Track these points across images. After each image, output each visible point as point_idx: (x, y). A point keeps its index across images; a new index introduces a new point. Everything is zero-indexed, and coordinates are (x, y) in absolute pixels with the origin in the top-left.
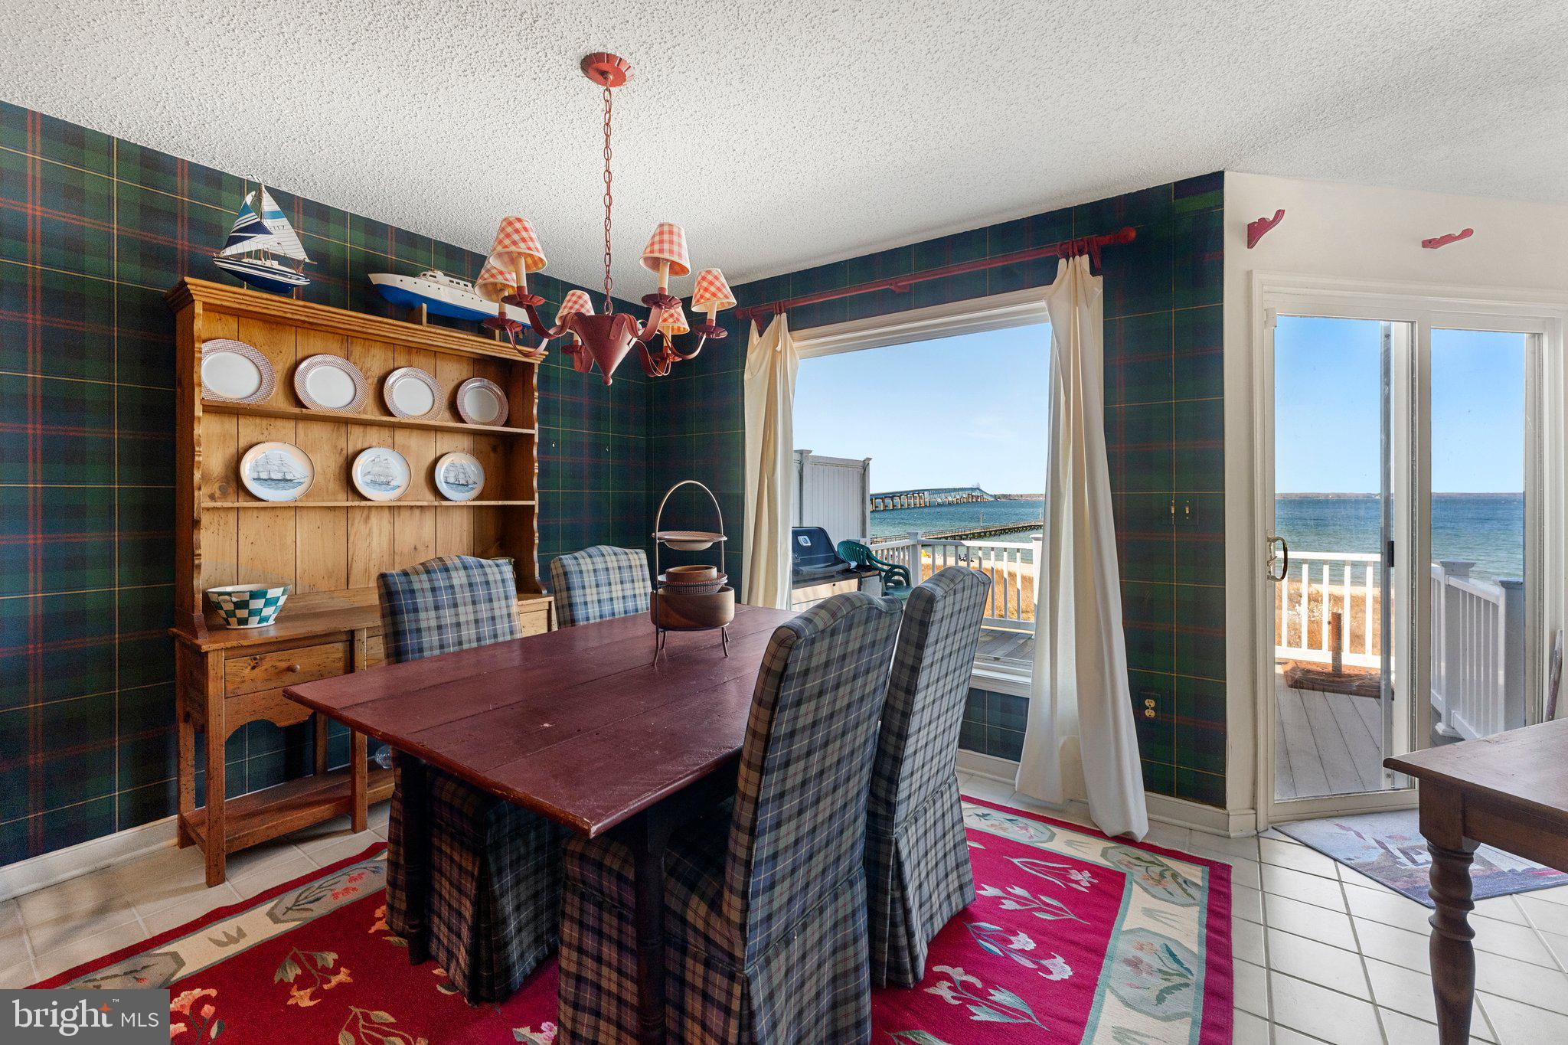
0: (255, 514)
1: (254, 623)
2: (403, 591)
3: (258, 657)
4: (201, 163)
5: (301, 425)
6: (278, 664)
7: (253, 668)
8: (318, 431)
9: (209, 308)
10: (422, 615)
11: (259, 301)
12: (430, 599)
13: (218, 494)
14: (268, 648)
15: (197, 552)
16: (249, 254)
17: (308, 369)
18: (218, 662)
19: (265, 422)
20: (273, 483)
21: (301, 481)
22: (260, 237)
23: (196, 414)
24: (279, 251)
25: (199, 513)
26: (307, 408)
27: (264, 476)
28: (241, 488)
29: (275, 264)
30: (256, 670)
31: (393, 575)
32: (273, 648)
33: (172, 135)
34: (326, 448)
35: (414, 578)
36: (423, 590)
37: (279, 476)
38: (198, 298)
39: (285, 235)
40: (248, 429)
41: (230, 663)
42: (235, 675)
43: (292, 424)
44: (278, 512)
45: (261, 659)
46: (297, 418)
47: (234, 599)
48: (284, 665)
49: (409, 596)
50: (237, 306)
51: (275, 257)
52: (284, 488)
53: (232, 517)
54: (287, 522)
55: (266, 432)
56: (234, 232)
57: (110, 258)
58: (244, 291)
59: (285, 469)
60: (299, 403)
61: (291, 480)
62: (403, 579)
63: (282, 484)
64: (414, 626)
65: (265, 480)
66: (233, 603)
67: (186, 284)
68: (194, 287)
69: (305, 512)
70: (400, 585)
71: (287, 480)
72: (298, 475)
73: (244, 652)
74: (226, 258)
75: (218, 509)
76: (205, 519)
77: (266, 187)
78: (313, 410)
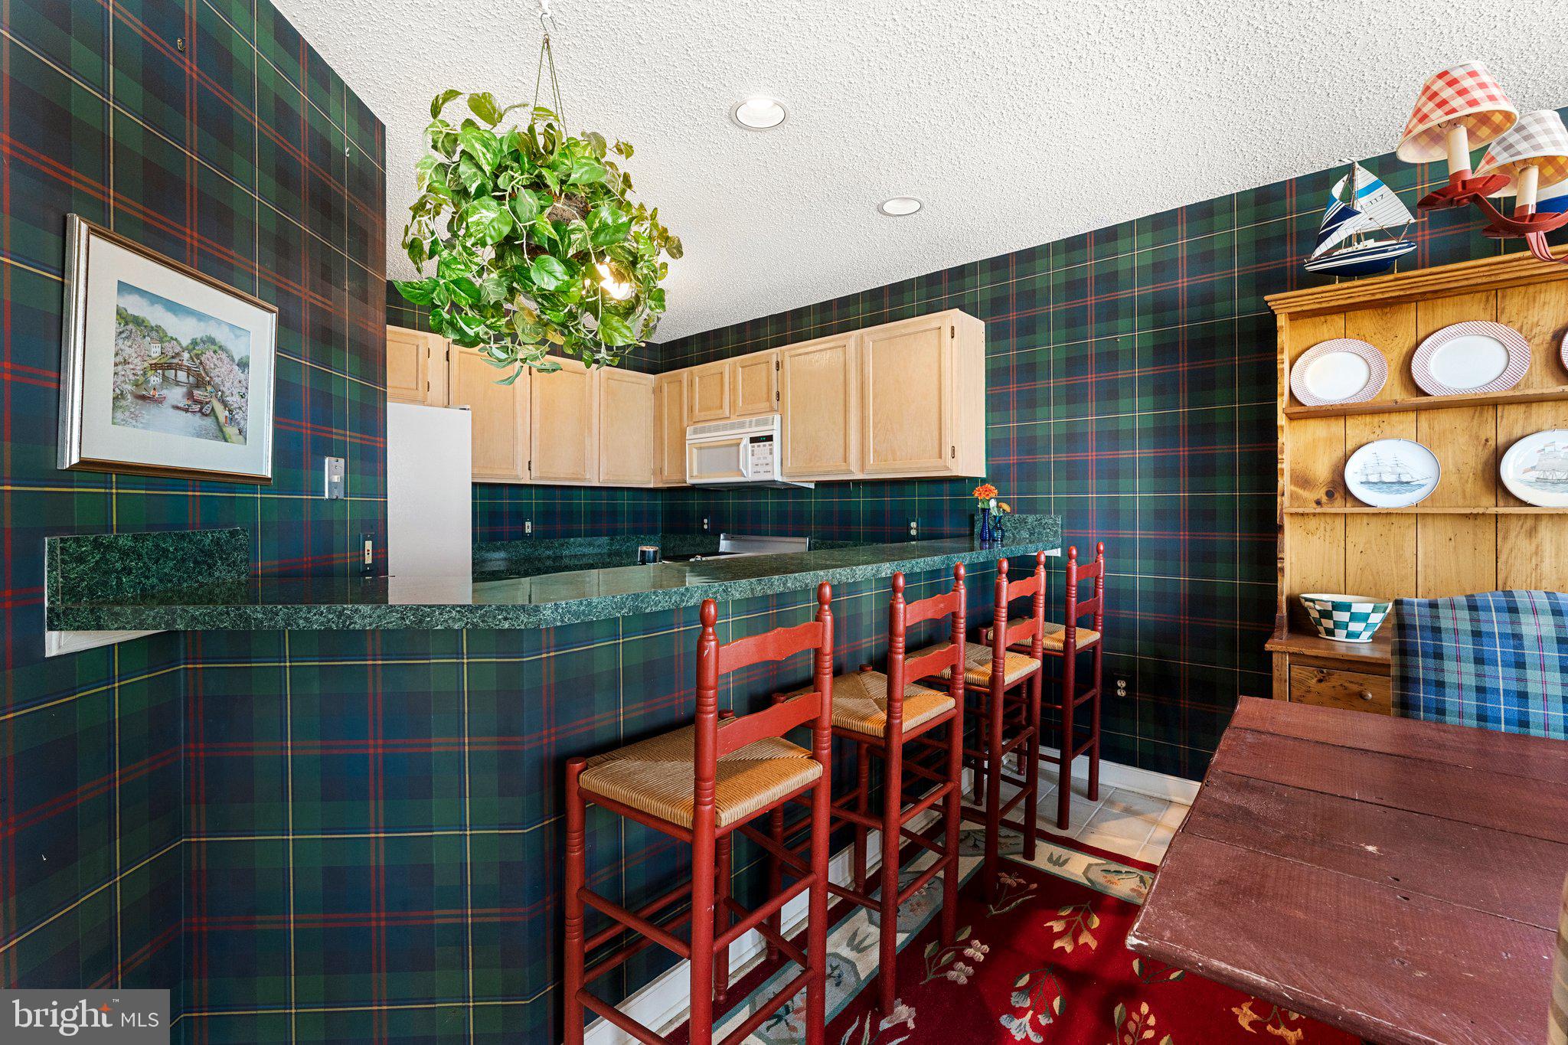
0: (1365, 520)
1: (1340, 635)
2: (1422, 628)
3: (1325, 671)
4: (1307, 173)
5: (1424, 417)
6: (1346, 684)
7: (1320, 681)
8: (1446, 420)
9: (1294, 317)
10: (1449, 665)
11: (1341, 292)
12: (1467, 646)
13: (1324, 499)
14: (1338, 665)
15: (1280, 556)
16: (1338, 246)
17: (1432, 348)
18: (1282, 664)
19: (1376, 419)
20: (1385, 486)
21: (1421, 482)
22: (1348, 222)
23: (1279, 423)
24: (1374, 227)
25: (1282, 518)
26: (1429, 395)
27: (1374, 478)
28: (1347, 493)
29: (1371, 243)
30: (1323, 684)
31: (1412, 604)
32: (1346, 666)
33: (1266, 166)
34: (1462, 439)
35: (1444, 613)
36: (1456, 631)
37: (1393, 479)
38: (1280, 311)
39: (1385, 204)
40: (1356, 429)
41: (1295, 668)
42: (1300, 682)
43: (1413, 416)
44: (1394, 519)
45: (1329, 674)
46: (1418, 409)
47: (1318, 607)
48: (1355, 688)
49: (1429, 634)
50: (1318, 306)
51: (1368, 236)
52: (1398, 492)
53: (1339, 523)
54: (1406, 532)
55: (1378, 431)
56: (1324, 228)
57: (1232, 298)
58: (1337, 285)
59: (1399, 470)
60: (1420, 392)
61: (1407, 483)
62: (1427, 611)
63: (1396, 487)
64: (1432, 676)
65: (1376, 483)
66: (1318, 611)
67: (1267, 302)
68: (1273, 303)
69: (1429, 520)
70: (1418, 617)
71: (1402, 483)
72: (1417, 476)
73: (1312, 662)
74: (1316, 259)
75: (1324, 514)
76: (1287, 523)
77: (1360, 163)
78: (1437, 395)
